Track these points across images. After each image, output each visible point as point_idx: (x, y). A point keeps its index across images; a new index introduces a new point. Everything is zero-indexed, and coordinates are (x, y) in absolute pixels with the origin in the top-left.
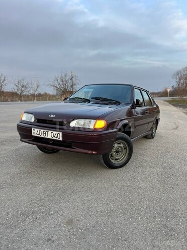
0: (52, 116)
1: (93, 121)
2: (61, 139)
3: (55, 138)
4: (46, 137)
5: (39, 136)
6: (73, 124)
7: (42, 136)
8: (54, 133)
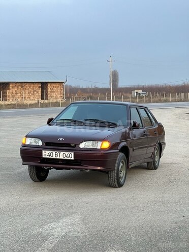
0: (61, 140)
1: (100, 143)
2: (73, 158)
3: (67, 158)
4: (58, 157)
5: (50, 157)
6: (82, 146)
7: (54, 157)
8: (66, 153)
